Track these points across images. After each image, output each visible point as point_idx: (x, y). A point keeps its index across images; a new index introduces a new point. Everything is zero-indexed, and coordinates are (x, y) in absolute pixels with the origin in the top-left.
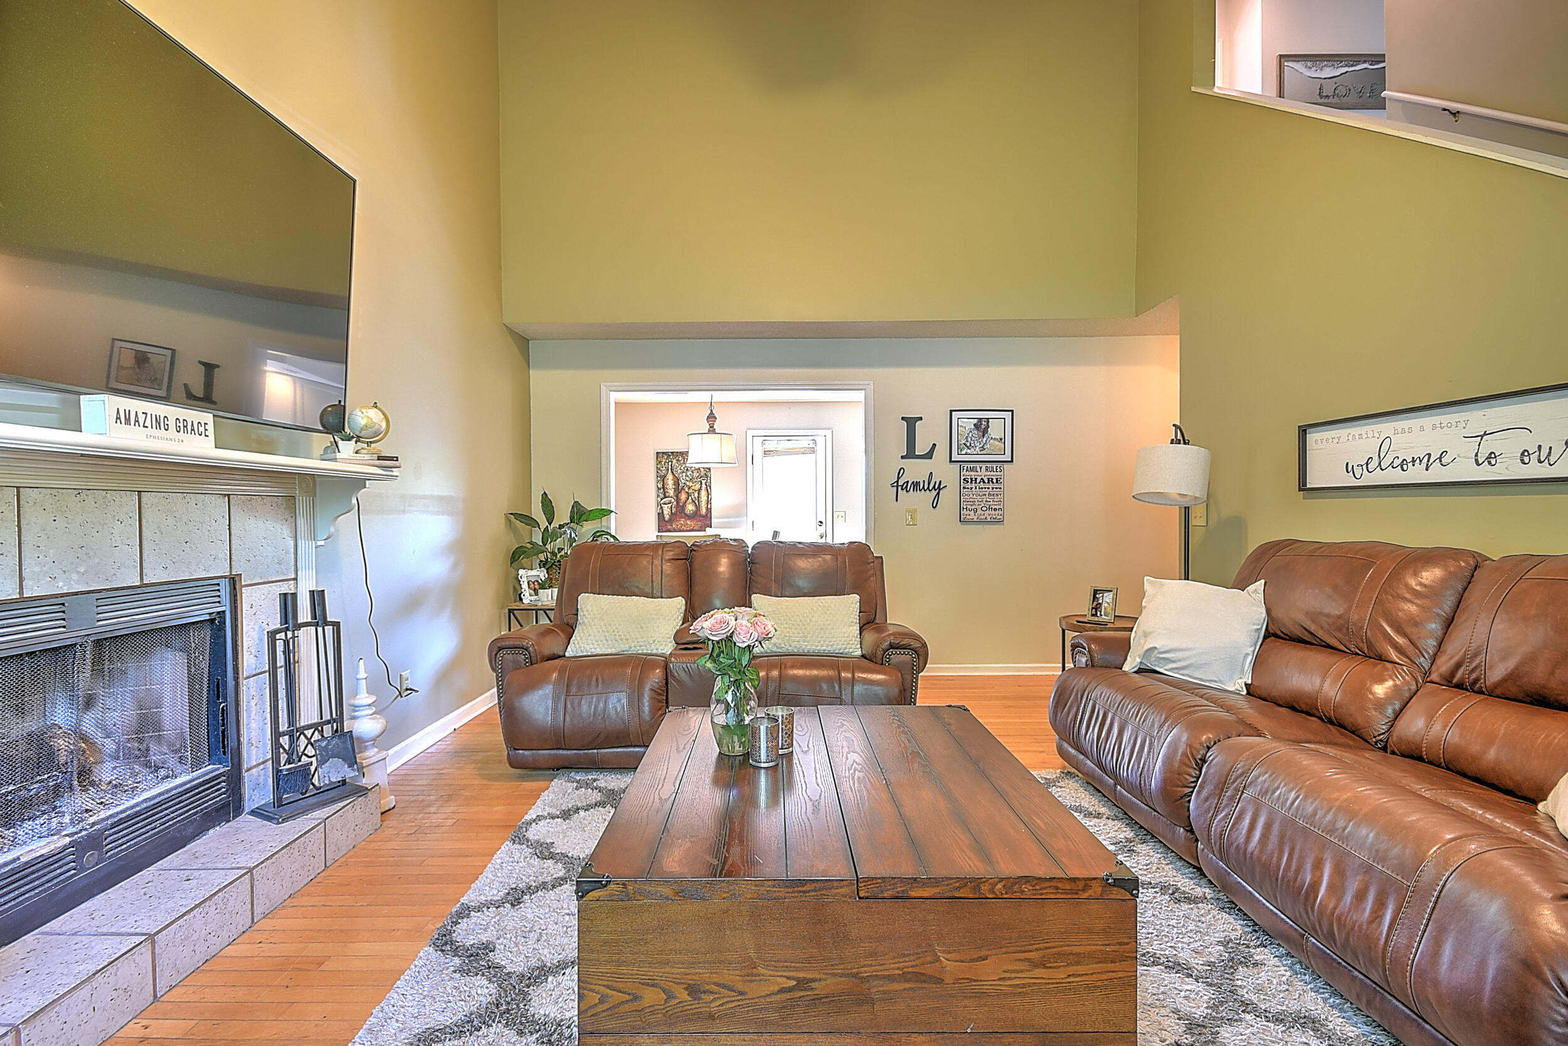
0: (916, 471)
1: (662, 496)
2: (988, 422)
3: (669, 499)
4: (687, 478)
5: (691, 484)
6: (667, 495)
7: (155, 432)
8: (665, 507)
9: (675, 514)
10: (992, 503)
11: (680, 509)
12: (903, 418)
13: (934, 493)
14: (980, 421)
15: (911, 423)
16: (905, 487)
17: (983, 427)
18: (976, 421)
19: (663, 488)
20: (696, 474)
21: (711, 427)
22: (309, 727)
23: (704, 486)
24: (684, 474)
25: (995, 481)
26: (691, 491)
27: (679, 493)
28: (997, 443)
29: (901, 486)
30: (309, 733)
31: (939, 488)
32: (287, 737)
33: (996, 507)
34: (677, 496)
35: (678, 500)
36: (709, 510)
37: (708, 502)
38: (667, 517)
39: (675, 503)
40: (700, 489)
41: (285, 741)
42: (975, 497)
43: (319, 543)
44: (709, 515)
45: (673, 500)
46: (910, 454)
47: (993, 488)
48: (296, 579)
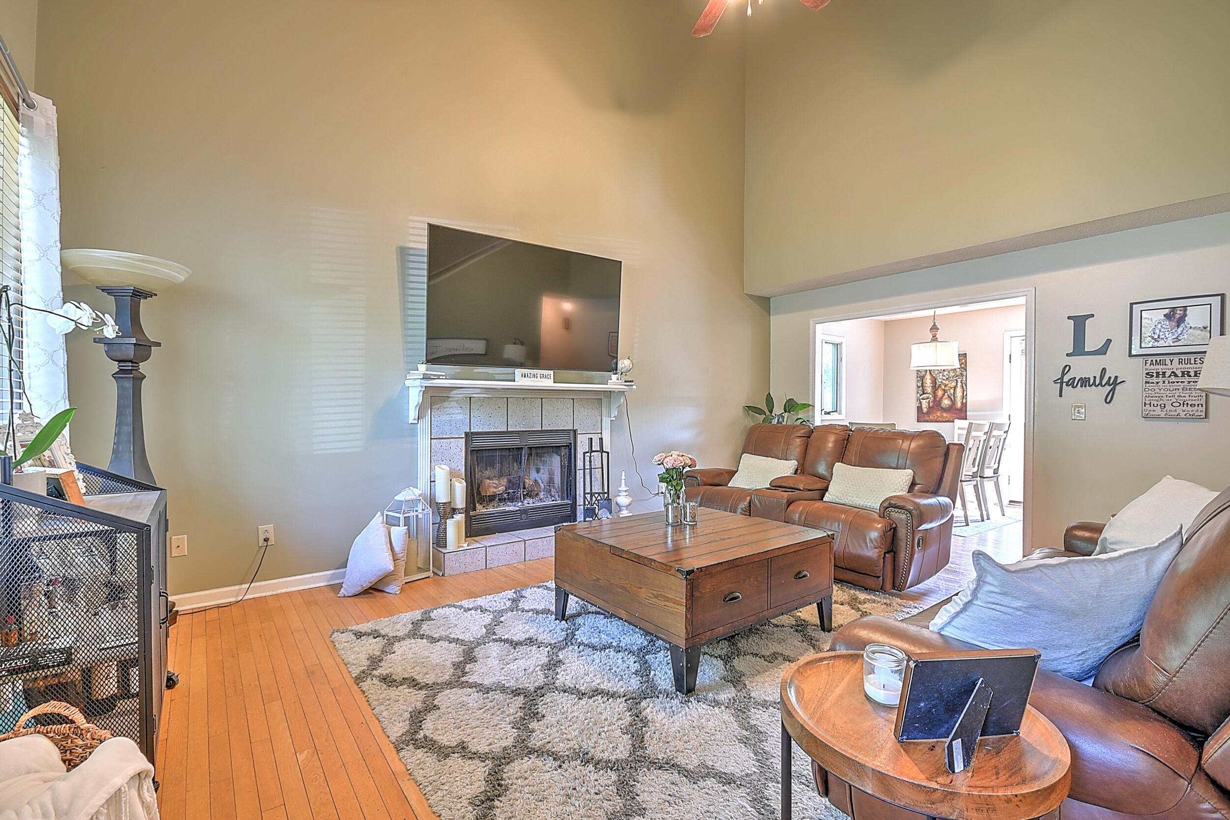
0: (1084, 367)
1: (921, 392)
2: (1185, 311)
3: (928, 395)
4: (944, 378)
5: (947, 382)
6: (925, 392)
7: (533, 379)
8: (924, 402)
9: (932, 407)
10: (1187, 398)
11: (936, 404)
12: (1069, 318)
13: (1108, 388)
14: (1173, 311)
15: (1080, 322)
16: (1072, 383)
17: (1177, 316)
18: (1167, 311)
19: (922, 386)
20: (952, 374)
21: (933, 337)
22: (596, 493)
23: (959, 384)
24: (941, 374)
25: (1192, 374)
26: (947, 388)
27: (936, 390)
28: (1199, 332)
29: (1065, 381)
30: (596, 495)
31: (1114, 383)
32: (589, 495)
33: (1193, 402)
34: (934, 393)
35: (935, 396)
36: (964, 405)
37: (964, 397)
38: (925, 410)
39: (932, 399)
40: (955, 387)
41: (588, 496)
42: (1162, 391)
43: (612, 419)
44: (964, 409)
45: (931, 396)
46: (1079, 349)
47: (1189, 382)
48: (601, 433)
